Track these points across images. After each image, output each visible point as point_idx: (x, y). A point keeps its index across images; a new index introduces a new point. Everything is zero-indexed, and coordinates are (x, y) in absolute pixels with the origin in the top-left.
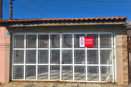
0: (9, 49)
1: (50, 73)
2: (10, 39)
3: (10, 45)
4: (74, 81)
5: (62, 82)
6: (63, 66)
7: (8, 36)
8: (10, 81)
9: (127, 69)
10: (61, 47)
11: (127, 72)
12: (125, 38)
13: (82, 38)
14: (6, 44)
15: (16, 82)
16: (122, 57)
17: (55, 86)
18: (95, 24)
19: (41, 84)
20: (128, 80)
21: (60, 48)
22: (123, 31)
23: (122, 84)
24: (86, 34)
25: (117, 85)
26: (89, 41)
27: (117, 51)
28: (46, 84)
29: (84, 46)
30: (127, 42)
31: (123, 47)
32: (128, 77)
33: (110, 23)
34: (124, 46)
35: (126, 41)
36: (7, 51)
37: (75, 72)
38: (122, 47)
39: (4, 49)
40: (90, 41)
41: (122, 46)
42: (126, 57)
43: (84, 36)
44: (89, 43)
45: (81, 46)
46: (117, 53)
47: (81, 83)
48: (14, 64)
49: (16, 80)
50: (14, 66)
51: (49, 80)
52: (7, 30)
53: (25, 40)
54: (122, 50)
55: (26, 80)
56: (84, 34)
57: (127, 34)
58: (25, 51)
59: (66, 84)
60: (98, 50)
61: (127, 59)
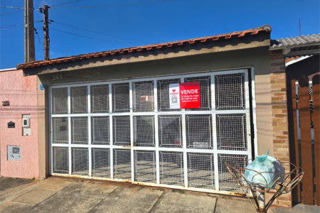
3: (44, 107)
4: (158, 184)
5: (136, 185)
7: (41, 91)
8: (48, 175)
10: (131, 111)
12: (280, 81)
13: (174, 88)
14: (39, 108)
16: (272, 133)
21: (129, 111)
22: (273, 65)
24: (182, 78)
26: (189, 94)
29: (179, 107)
30: (285, 92)
31: (275, 105)
33: (226, 46)
34: (278, 103)
36: (40, 120)
38: (271, 106)
39: (37, 116)
40: (191, 94)
41: (272, 103)
43: (178, 84)
44: (189, 99)
45: (172, 106)
47: (174, 191)
48: (53, 145)
49: (57, 174)
50: (53, 147)
51: (112, 179)
52: (41, 80)
53: (69, 97)
54: (271, 113)
55: (73, 176)
56: (178, 79)
57: (285, 72)
58: (69, 119)
59: (141, 190)
60: (211, 115)
61: (284, 137)
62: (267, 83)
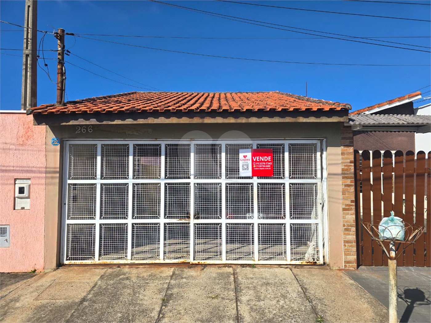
0: (57, 181)
1: (165, 246)
2: (59, 154)
3: (58, 170)
4: (224, 261)
5: (196, 264)
6: (198, 224)
7: (53, 147)
8: (60, 265)
9: (354, 229)
11: (352, 237)
12: (349, 154)
13: (245, 154)
14: (48, 170)
15: (76, 268)
16: (341, 201)
17: (177, 272)
18: (276, 120)
19: (141, 269)
20: (355, 257)
21: (189, 178)
22: (343, 138)
23: (341, 268)
24: (255, 143)
25: (330, 269)
26: (262, 161)
27: (328, 185)
28: (154, 271)
29: (250, 174)
30: (353, 164)
31: (344, 175)
32: (355, 249)
33: (310, 118)
34: (347, 174)
35: (351, 162)
36: (50, 187)
37: (227, 243)
38: (341, 177)
39: (43, 181)
40: (264, 161)
41: (342, 174)
42: (352, 201)
43: (250, 150)
44: (262, 167)
45: (242, 173)
46: (329, 191)
47: (243, 267)
48: (68, 222)
49: (73, 262)
50: (68, 225)
51: (162, 261)
52: (53, 133)
53: (99, 158)
54: (341, 183)
55: (101, 262)
56: (250, 145)
57: (353, 146)
58: (98, 187)
59: (205, 270)
60: (284, 184)
61: (352, 205)
62: (338, 154)
